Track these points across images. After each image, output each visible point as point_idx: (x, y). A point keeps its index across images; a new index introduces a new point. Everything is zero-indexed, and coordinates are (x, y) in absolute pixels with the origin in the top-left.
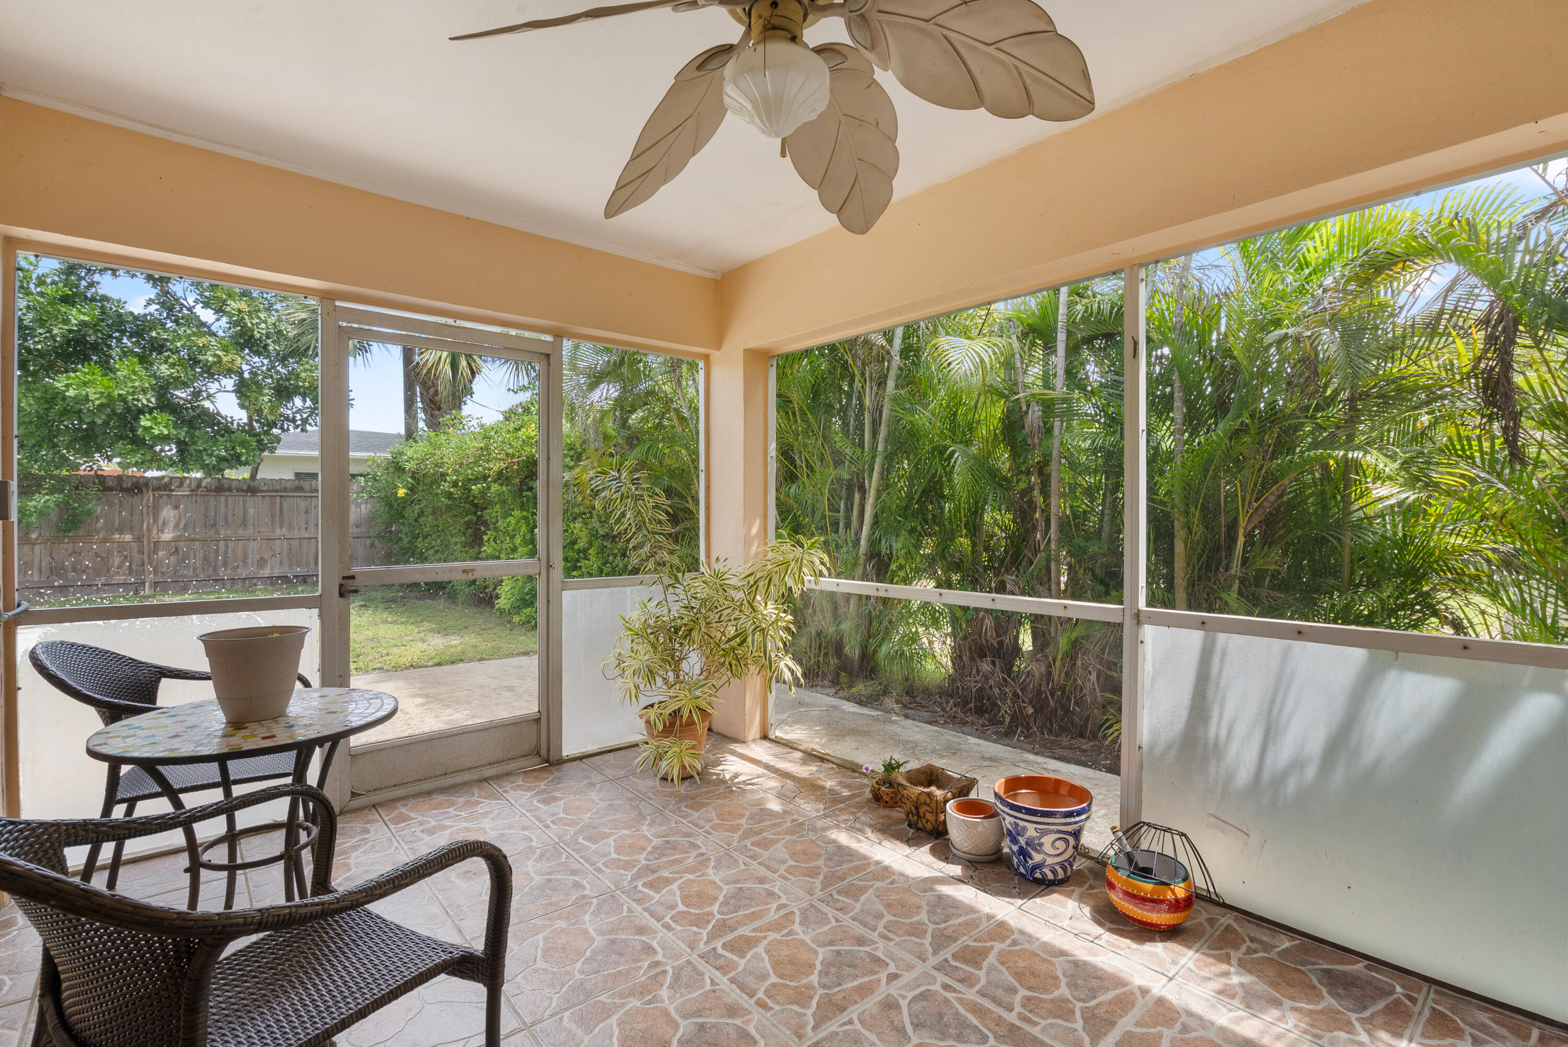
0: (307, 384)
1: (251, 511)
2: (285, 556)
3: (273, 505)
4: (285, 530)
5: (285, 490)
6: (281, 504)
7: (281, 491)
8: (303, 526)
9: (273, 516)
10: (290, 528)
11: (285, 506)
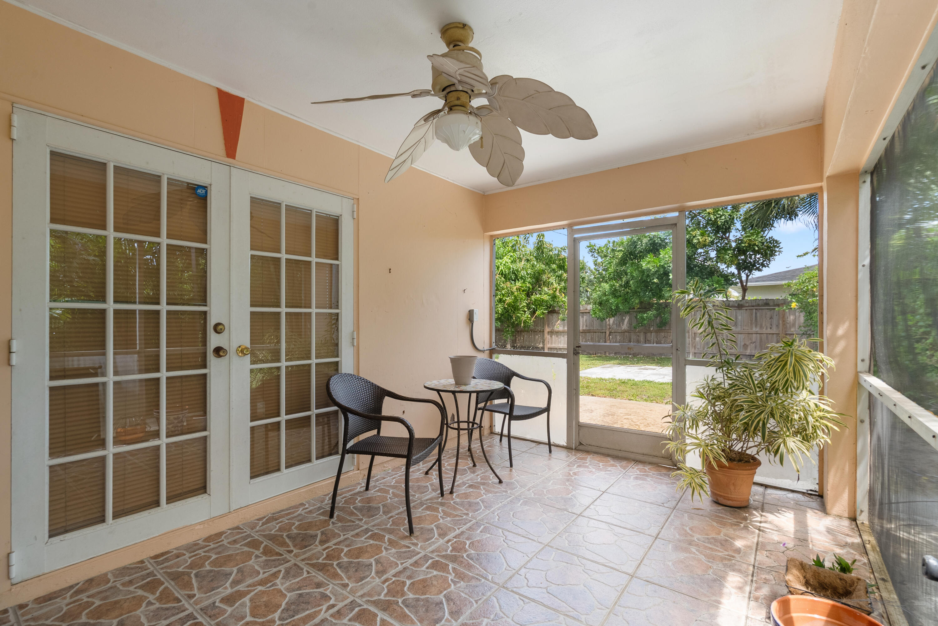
0: (747, 245)
1: (740, 317)
2: (758, 344)
3: (752, 314)
4: (757, 329)
5: (758, 305)
6: (756, 314)
7: (756, 306)
8: (769, 326)
9: (751, 321)
10: (761, 327)
11: (758, 315)
